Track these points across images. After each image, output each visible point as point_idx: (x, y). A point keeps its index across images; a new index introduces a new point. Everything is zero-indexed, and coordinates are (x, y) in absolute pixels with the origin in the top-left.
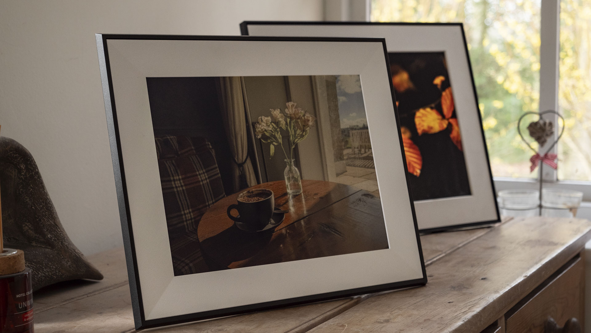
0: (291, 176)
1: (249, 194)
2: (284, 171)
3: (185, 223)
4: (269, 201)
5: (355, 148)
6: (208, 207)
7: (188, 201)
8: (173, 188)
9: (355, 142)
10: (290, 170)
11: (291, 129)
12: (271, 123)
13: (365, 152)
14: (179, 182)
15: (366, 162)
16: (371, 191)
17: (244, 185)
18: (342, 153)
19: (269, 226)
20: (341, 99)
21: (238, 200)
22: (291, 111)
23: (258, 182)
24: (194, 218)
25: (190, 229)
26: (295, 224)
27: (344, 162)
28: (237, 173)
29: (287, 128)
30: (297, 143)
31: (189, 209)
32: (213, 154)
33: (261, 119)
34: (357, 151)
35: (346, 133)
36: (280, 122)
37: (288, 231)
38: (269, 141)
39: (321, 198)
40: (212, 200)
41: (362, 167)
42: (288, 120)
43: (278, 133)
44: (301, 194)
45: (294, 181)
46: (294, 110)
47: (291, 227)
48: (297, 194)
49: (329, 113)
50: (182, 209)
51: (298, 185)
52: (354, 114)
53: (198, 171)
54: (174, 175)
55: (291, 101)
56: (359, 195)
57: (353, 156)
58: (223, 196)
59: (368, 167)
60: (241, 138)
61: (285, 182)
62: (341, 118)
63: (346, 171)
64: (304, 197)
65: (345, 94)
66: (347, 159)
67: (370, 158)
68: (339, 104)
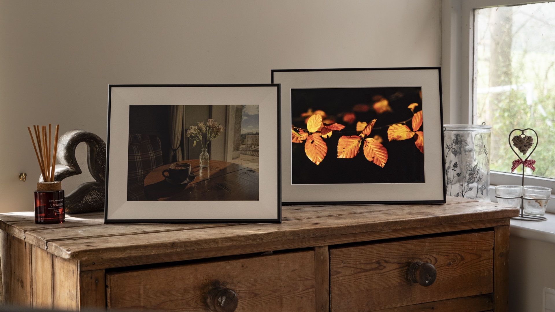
0: (203, 157)
1: (177, 165)
2: (200, 154)
3: (138, 177)
4: (188, 170)
5: (248, 145)
6: (152, 170)
7: (142, 166)
8: (135, 159)
9: (249, 141)
10: (204, 155)
11: (208, 133)
12: (197, 130)
13: (254, 147)
14: (138, 156)
15: (254, 153)
16: (254, 169)
17: (175, 160)
18: (239, 147)
19: (185, 182)
20: (244, 118)
21: (170, 167)
22: (210, 124)
23: (183, 159)
24: (143, 174)
25: (140, 179)
26: (201, 182)
27: (239, 152)
28: (172, 154)
29: (206, 133)
30: (211, 141)
31: (141, 170)
32: (160, 144)
33: (192, 127)
34: (249, 146)
35: (244, 136)
36: (203, 129)
37: (196, 185)
38: (194, 139)
39: (220, 170)
40: (155, 166)
41: (250, 155)
42: (208, 128)
43: (200, 135)
44: (208, 167)
45: (205, 160)
46: (212, 123)
47: (198, 183)
48: (206, 167)
49: (235, 125)
50: (138, 170)
51: (207, 162)
52: (252, 126)
53: (150, 152)
54: (136, 153)
55: (211, 118)
56: (245, 170)
57: (246, 149)
58: (161, 165)
59: (255, 156)
60: (177, 137)
61: (199, 160)
62: (242, 129)
63: (239, 157)
64: (210, 169)
65: (247, 115)
66: (241, 151)
67: (257, 151)
68: (243, 120)
